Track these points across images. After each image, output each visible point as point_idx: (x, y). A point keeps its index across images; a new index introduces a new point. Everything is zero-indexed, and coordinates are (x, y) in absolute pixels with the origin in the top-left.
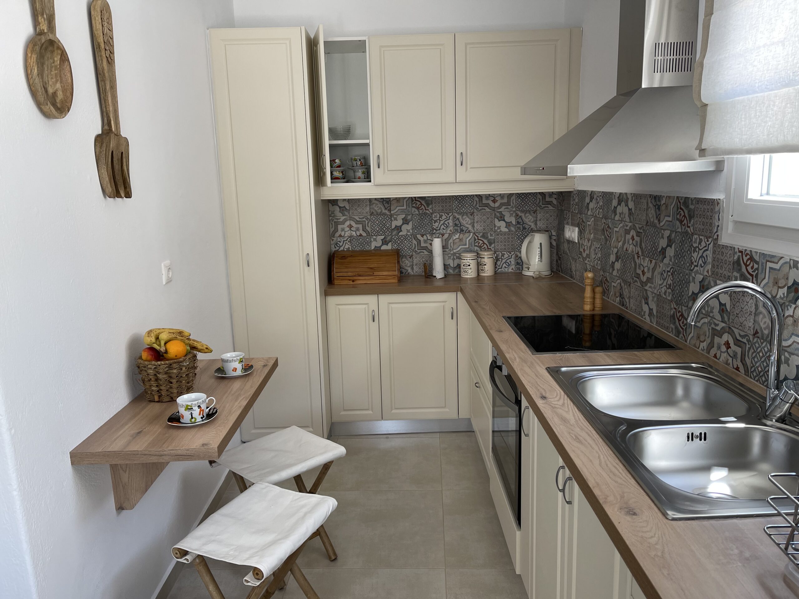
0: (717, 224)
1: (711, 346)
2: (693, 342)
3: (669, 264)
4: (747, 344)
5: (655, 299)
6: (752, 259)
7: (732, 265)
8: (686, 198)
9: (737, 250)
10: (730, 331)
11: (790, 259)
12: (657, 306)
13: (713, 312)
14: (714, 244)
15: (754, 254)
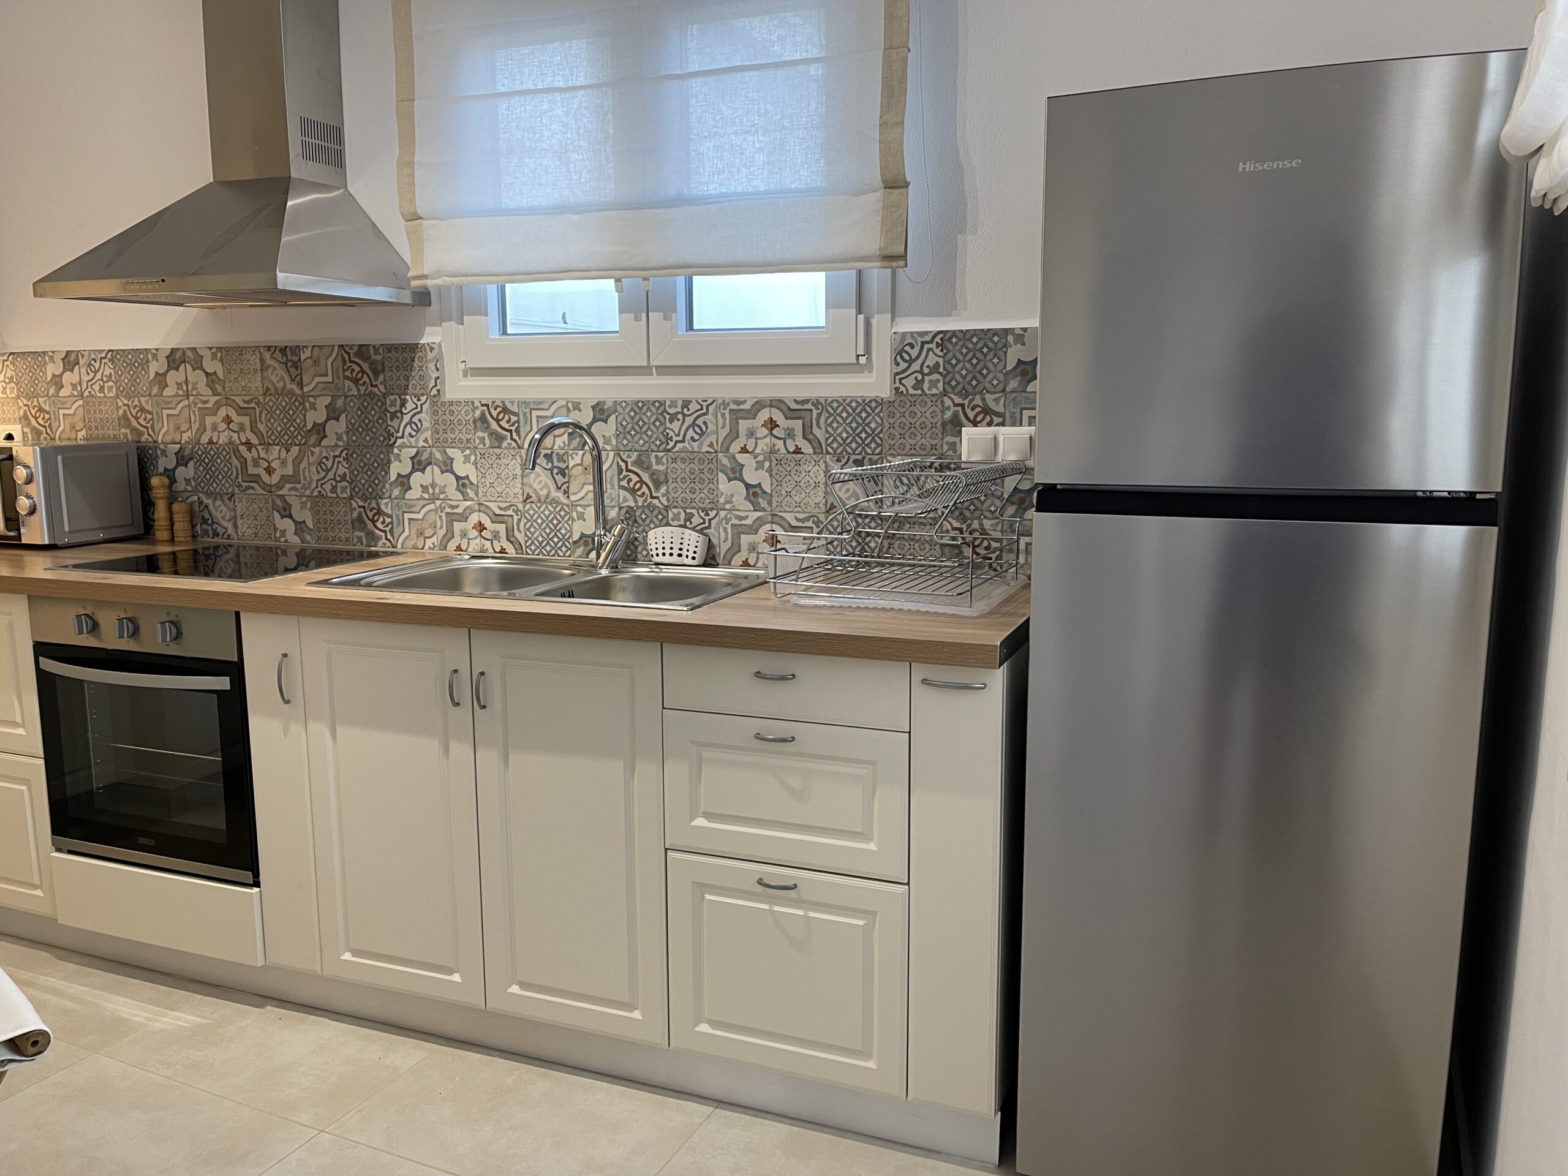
0: (434, 375)
1: (450, 535)
2: (409, 544)
3: (337, 445)
4: (515, 516)
5: (309, 504)
6: (505, 410)
7: (472, 424)
8: (360, 346)
9: (477, 404)
10: (482, 508)
11: (568, 402)
12: (315, 513)
13: (445, 493)
14: (434, 403)
15: (509, 406)
